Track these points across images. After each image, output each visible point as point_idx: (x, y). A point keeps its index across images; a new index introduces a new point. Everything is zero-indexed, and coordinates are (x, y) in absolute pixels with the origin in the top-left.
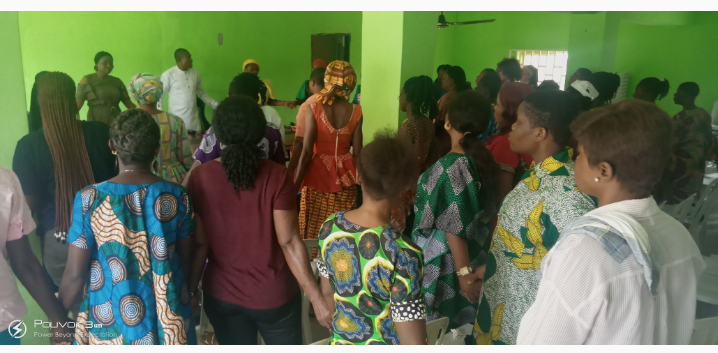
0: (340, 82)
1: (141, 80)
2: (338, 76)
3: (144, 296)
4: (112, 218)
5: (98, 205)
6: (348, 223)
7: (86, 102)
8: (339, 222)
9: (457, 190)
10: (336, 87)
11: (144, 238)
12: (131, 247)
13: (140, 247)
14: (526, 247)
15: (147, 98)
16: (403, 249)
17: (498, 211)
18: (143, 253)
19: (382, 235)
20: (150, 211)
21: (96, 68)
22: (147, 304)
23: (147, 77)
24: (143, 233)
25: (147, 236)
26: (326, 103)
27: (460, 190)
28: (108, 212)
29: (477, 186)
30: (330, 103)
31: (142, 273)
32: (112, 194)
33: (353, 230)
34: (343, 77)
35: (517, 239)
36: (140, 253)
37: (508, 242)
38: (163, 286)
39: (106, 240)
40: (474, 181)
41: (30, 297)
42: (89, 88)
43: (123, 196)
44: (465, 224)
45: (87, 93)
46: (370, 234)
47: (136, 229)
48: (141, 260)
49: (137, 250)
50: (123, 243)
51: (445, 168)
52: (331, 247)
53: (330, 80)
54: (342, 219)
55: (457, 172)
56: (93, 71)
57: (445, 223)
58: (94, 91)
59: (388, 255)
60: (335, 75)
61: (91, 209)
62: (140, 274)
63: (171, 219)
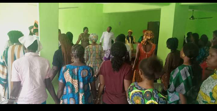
0: (149, 38)
1: (92, 35)
2: (149, 36)
3: (76, 99)
4: (69, 75)
5: (66, 71)
6: (140, 87)
7: (81, 41)
8: (136, 86)
9: (184, 79)
10: (148, 39)
11: (77, 82)
12: (73, 84)
13: (76, 84)
14: (212, 100)
15: (93, 41)
16: (161, 97)
17: (200, 86)
18: (77, 86)
19: (153, 92)
20: (79, 74)
21: (84, 31)
22: (76, 101)
23: (94, 35)
24: (77, 80)
25: (78, 81)
26: (144, 44)
27: (185, 79)
28: (68, 73)
29: (192, 78)
30: (145, 44)
31: (76, 92)
32: (70, 68)
33: (141, 89)
34: (150, 36)
35: (208, 96)
36: (76, 86)
37: (204, 97)
38: (81, 97)
39: (67, 81)
40: (190, 76)
41: (49, 93)
42: (82, 37)
43: (72, 69)
44: (187, 91)
45: (81, 38)
46: (148, 91)
47: (75, 79)
48: (76, 88)
49: (75, 85)
50: (71, 83)
51: (180, 70)
52: (134, 95)
53: (146, 37)
54: (137, 85)
55: (184, 72)
56: (83, 32)
57: (179, 90)
58: (83, 38)
59: (155, 99)
60: (147, 36)
61: (64, 72)
62: (75, 92)
63: (86, 77)
